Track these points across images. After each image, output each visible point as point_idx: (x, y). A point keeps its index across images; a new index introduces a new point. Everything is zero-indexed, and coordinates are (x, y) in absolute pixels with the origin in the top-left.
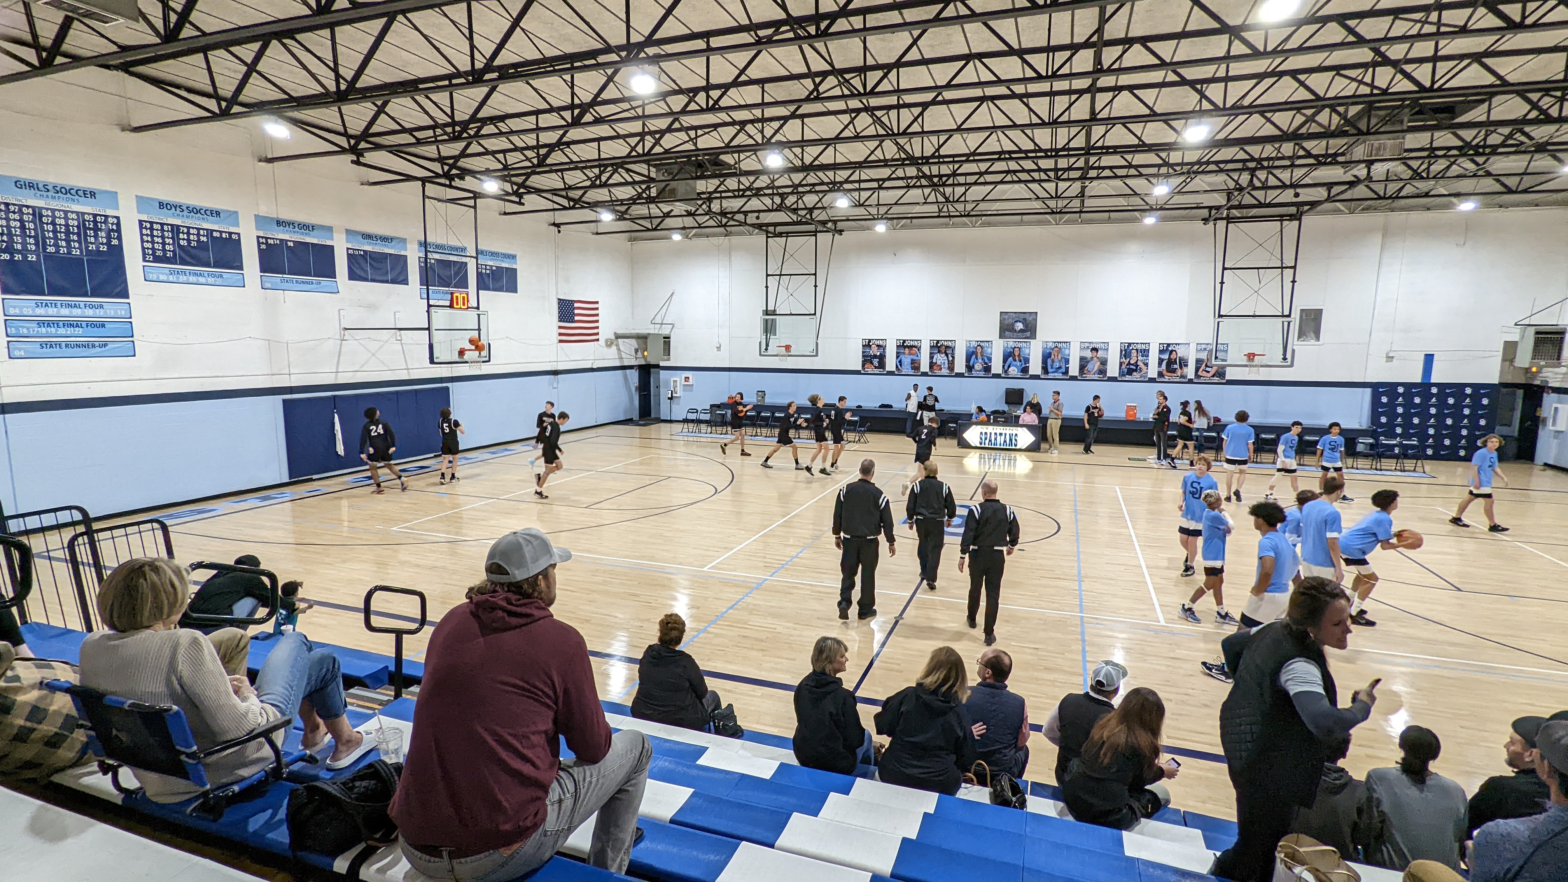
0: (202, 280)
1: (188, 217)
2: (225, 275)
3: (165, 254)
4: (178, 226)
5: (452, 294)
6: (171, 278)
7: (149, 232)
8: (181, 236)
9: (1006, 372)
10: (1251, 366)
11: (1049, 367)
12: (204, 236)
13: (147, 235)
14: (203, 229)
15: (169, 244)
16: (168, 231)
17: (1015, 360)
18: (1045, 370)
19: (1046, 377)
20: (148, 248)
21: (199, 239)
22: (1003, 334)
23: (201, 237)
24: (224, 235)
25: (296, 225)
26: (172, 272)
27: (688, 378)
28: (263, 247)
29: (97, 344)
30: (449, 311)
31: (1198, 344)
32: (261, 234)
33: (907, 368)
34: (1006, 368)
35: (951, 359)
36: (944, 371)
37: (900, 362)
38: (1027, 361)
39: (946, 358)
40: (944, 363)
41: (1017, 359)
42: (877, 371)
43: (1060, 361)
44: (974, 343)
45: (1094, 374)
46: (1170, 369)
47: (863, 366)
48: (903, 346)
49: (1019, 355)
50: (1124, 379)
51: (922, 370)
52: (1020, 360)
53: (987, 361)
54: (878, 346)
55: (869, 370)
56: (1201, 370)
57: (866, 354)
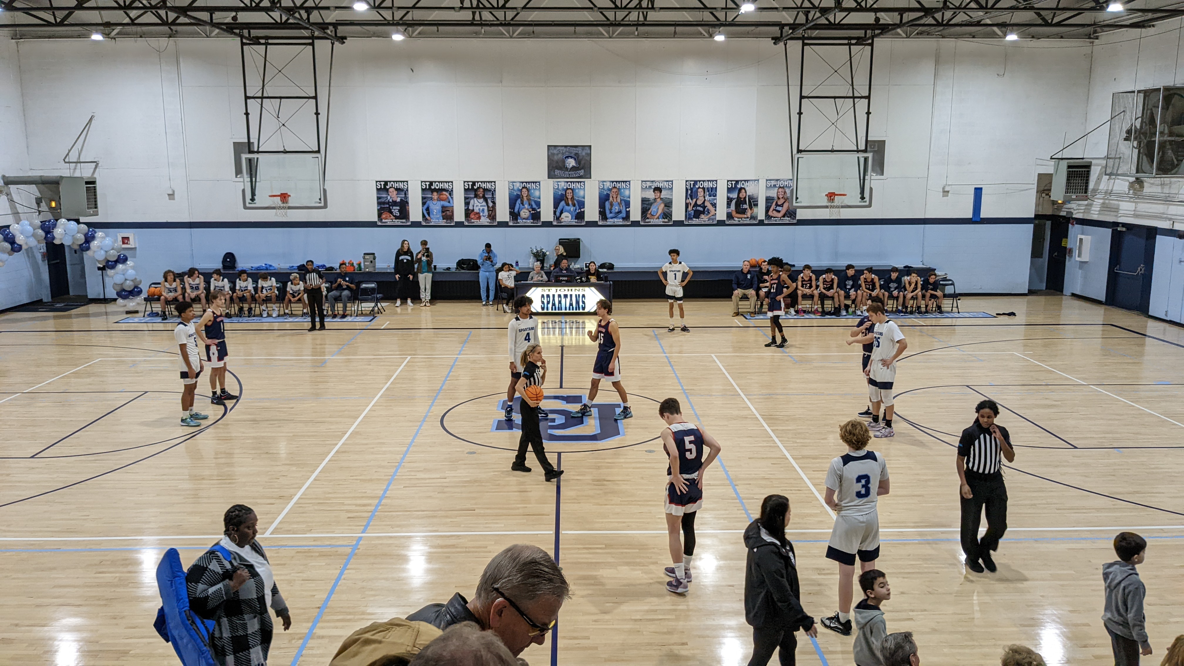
9: (558, 218)
11: (608, 211)
17: (568, 205)
18: (603, 214)
22: (552, 173)
27: (128, 238)
31: (767, 180)
33: (436, 218)
34: (558, 214)
35: (491, 204)
36: (485, 220)
37: (428, 209)
38: (582, 204)
39: (484, 204)
40: (483, 210)
41: (570, 202)
42: (398, 222)
43: (619, 204)
44: (518, 184)
45: (659, 218)
46: (740, 210)
47: (379, 216)
48: (430, 190)
49: (572, 198)
50: (691, 222)
51: (456, 219)
52: (574, 205)
53: (534, 206)
54: (397, 189)
55: (389, 222)
56: (771, 209)
57: (382, 200)
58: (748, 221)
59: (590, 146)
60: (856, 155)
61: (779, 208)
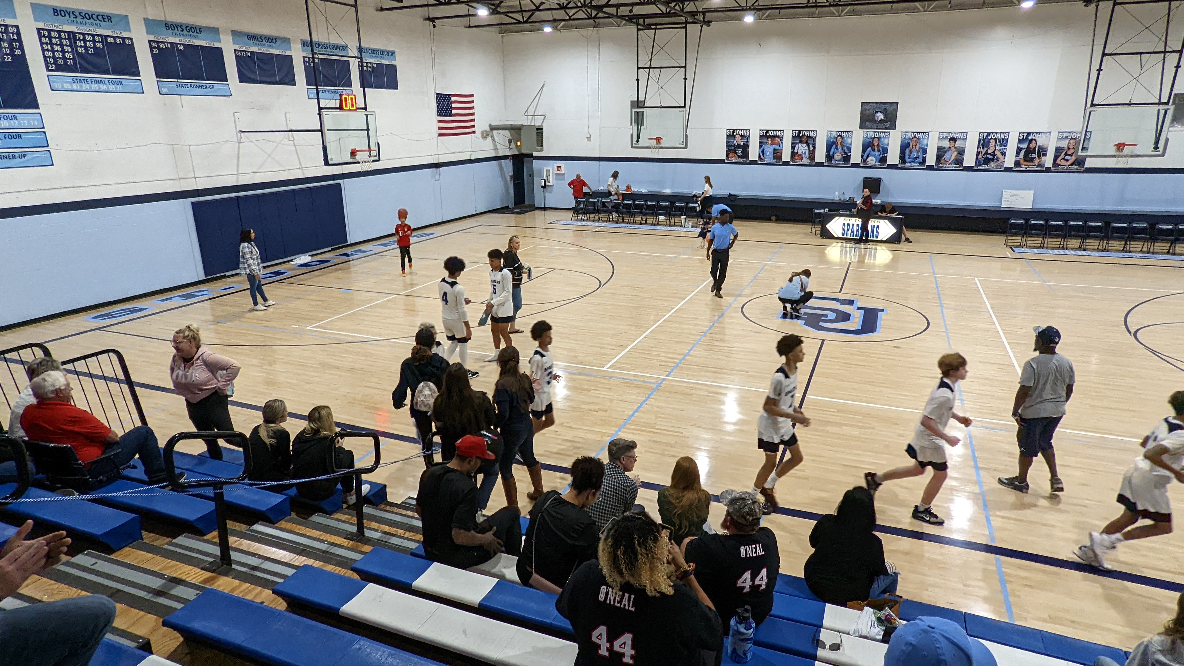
0: (103, 87)
1: (82, 23)
2: (124, 82)
3: (66, 63)
4: (74, 33)
5: (341, 96)
6: (75, 87)
7: (47, 40)
8: (78, 43)
9: (864, 161)
11: (907, 157)
12: (99, 42)
13: (46, 43)
14: (98, 35)
15: (68, 52)
16: (65, 39)
17: (874, 150)
18: (903, 159)
19: (903, 166)
20: (49, 57)
21: (95, 45)
22: (863, 125)
23: (97, 44)
24: (118, 41)
25: (184, 28)
26: (75, 80)
27: (560, 167)
28: (156, 51)
29: (17, 155)
30: (339, 113)
31: (1059, 132)
32: (152, 38)
33: (769, 157)
34: (865, 157)
35: (811, 148)
36: (806, 161)
37: (763, 151)
38: (885, 150)
39: (807, 148)
41: (876, 148)
42: (740, 160)
43: (918, 151)
44: (835, 133)
45: (950, 164)
46: (1028, 158)
47: (727, 155)
48: (766, 136)
49: (878, 146)
50: (980, 168)
51: (784, 159)
52: (879, 151)
53: (846, 151)
54: (741, 136)
55: (733, 160)
56: (1060, 159)
57: (730, 144)
58: (1035, 169)
59: (898, 103)
60: (1157, 107)
61: (1067, 158)
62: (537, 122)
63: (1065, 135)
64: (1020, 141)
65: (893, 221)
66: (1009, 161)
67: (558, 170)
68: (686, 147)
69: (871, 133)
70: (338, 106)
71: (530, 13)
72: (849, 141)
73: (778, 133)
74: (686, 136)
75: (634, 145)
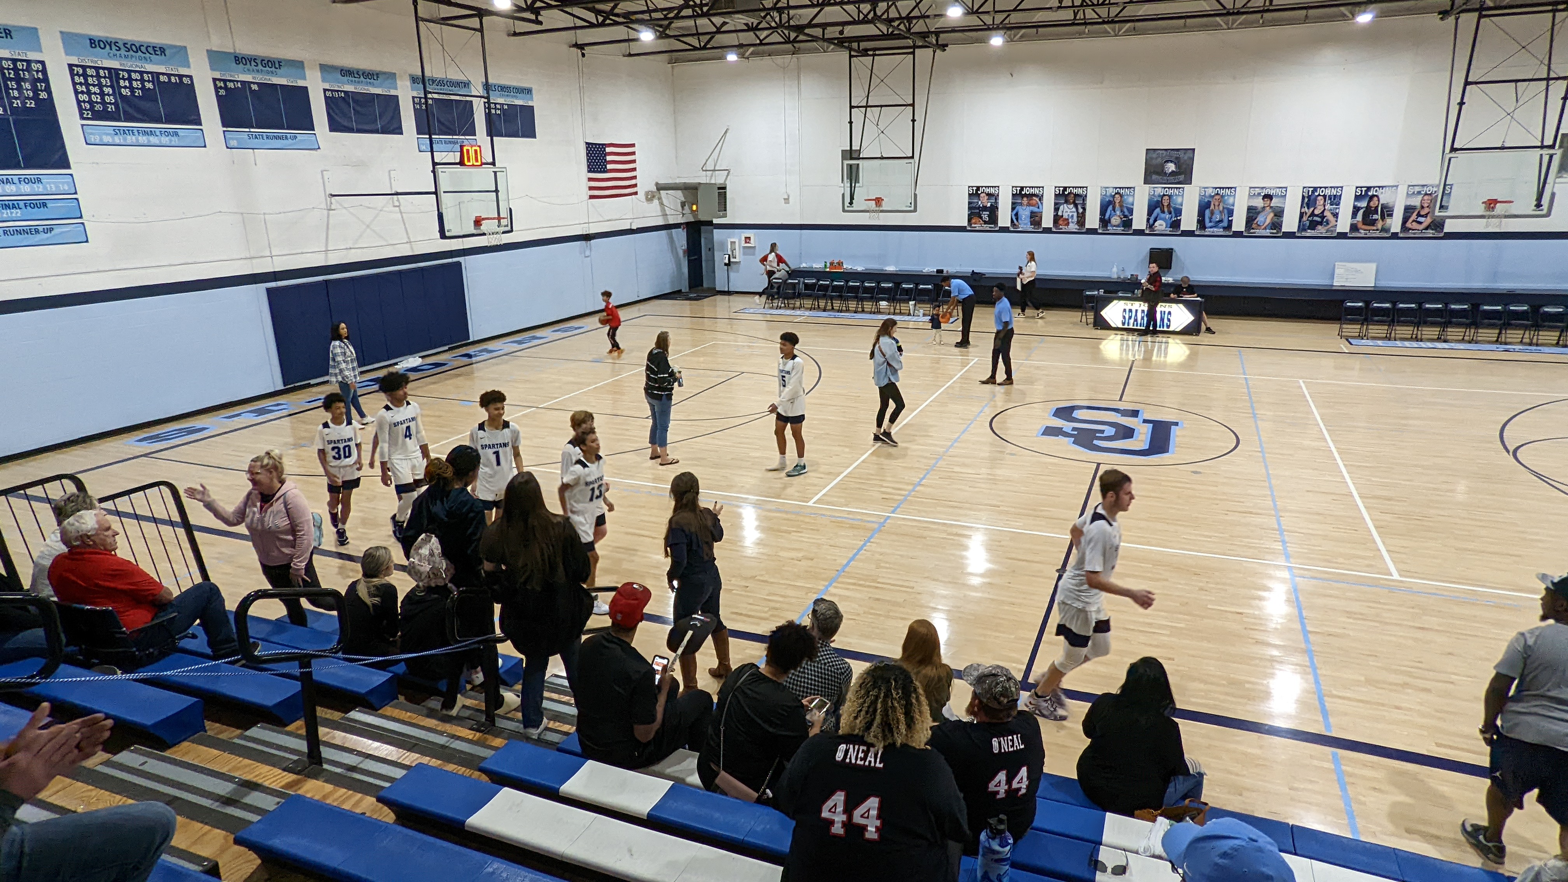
0: (153, 140)
1: (126, 57)
2: (180, 132)
3: (105, 108)
4: (116, 71)
5: (462, 147)
6: (117, 140)
7: (82, 80)
8: (122, 83)
9: (1151, 226)
10: (1493, 217)
11: (1207, 220)
12: (149, 81)
13: (81, 84)
14: (148, 73)
15: (108, 95)
16: (105, 77)
17: (1163, 212)
18: (1201, 223)
19: (1203, 233)
20: (84, 101)
21: (143, 86)
22: (1149, 178)
23: (146, 83)
24: (173, 79)
25: (259, 62)
26: (117, 131)
27: (749, 238)
28: (222, 92)
29: (41, 228)
30: (459, 169)
31: (1409, 186)
32: (217, 75)
33: (1025, 223)
34: (1151, 221)
35: (1081, 210)
36: (1073, 227)
37: (1016, 215)
38: (1179, 212)
39: (1074, 210)
40: (1072, 216)
41: (1166, 210)
42: (987, 227)
43: (1221, 213)
44: (1111, 190)
45: (1265, 228)
46: (1368, 221)
47: (969, 220)
48: (1020, 195)
49: (1169, 206)
50: (1304, 234)
51: (1044, 225)
52: (1170, 213)
53: (1127, 213)
54: (988, 194)
55: (978, 227)
56: (1411, 220)
57: (974, 205)
58: (1378, 234)
59: (1194, 150)
60: (1539, 152)
61: (1420, 219)
62: (719, 179)
63: (1417, 189)
64: (1358, 198)
65: (1188, 305)
66: (1343, 224)
67: (746, 242)
68: (915, 210)
69: (1160, 190)
70: (458, 161)
71: (709, 37)
72: (1130, 199)
73: (1036, 191)
74: (915, 195)
75: (846, 208)
